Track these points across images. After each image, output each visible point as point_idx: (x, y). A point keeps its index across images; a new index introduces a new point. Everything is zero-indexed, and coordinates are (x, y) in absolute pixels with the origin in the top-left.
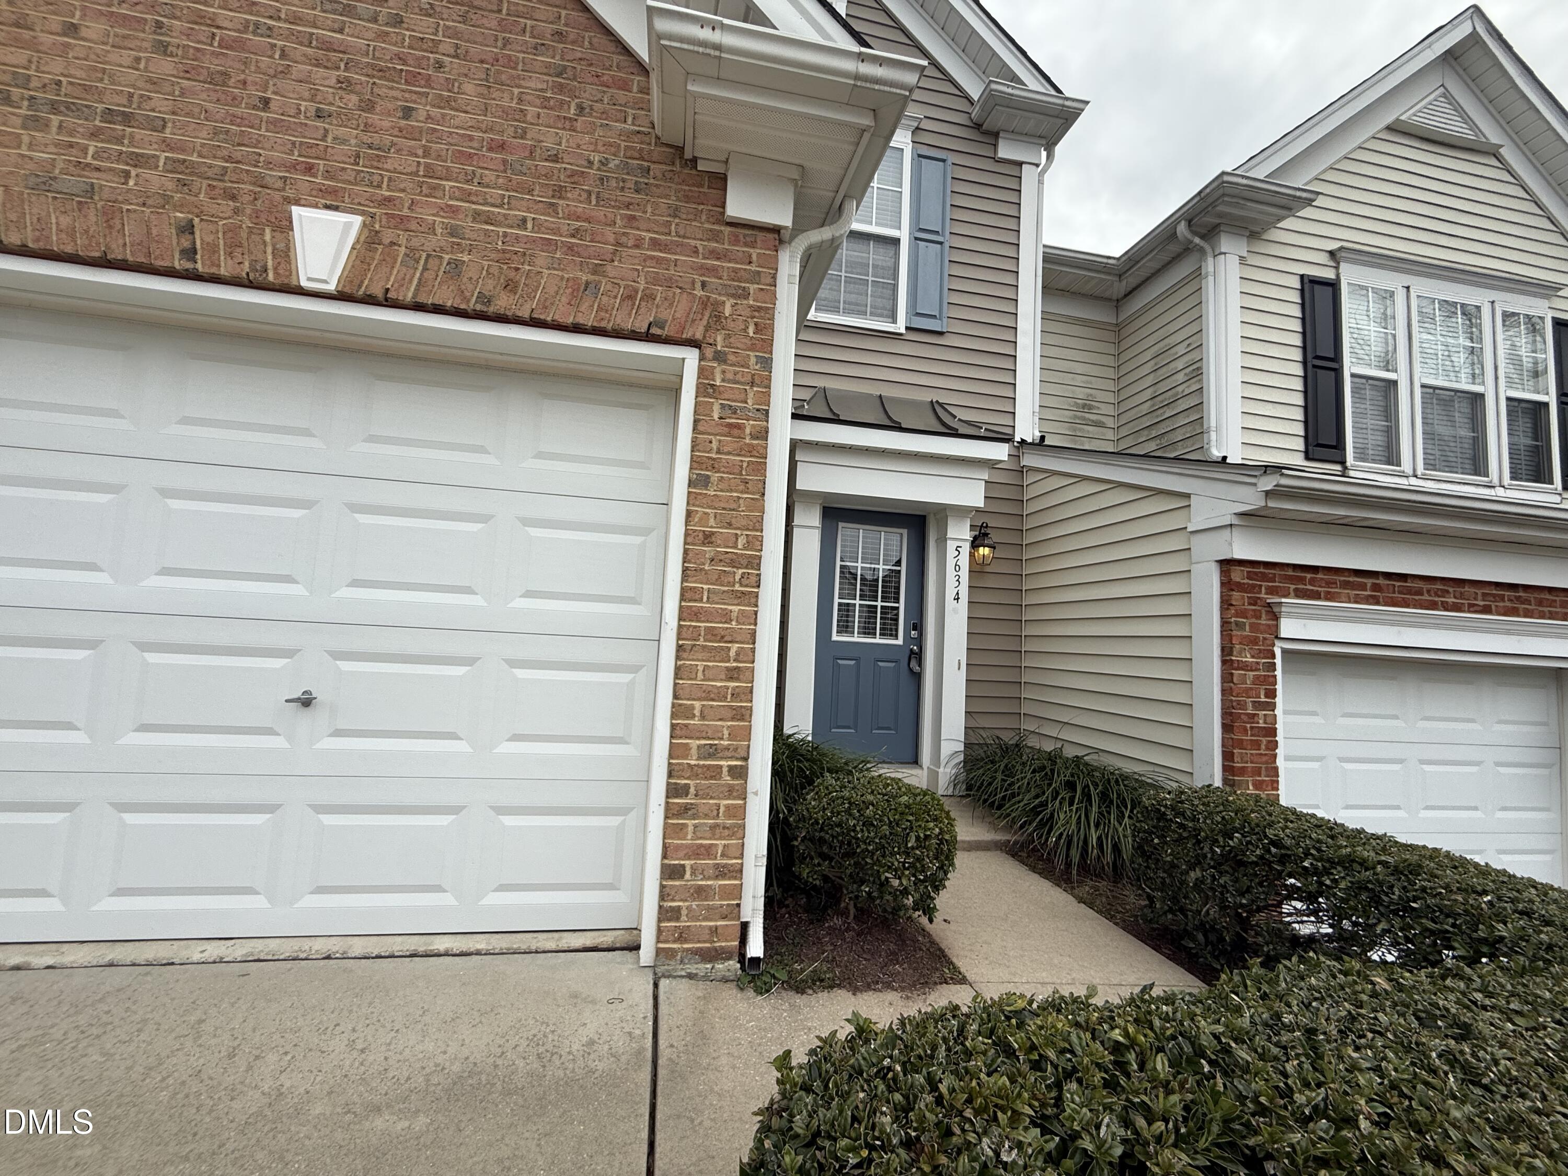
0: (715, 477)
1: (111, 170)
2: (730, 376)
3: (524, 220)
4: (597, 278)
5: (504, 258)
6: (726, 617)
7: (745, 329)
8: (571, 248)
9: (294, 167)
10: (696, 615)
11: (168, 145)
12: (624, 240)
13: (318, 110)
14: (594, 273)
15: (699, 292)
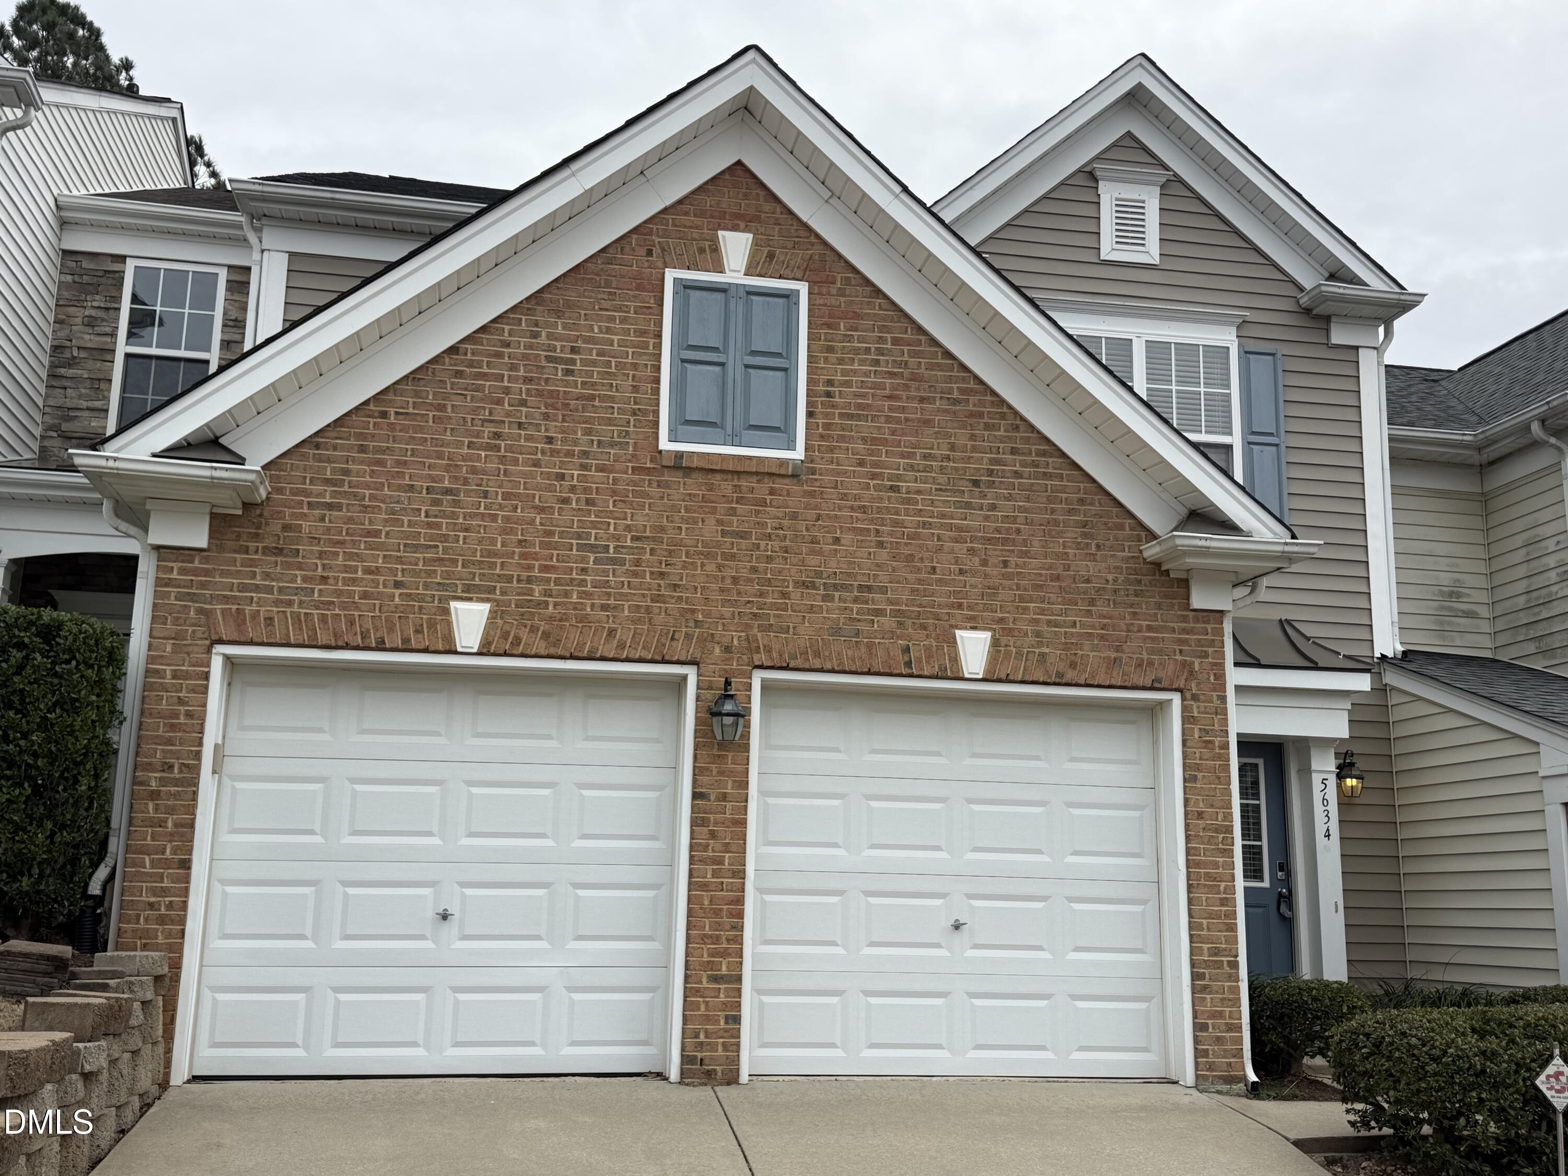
0: (1200, 775)
1: (866, 620)
2: (1202, 709)
3: (1075, 622)
4: (1119, 655)
5: (1066, 647)
6: (1216, 865)
7: (1209, 679)
8: (1102, 637)
9: (952, 606)
10: (1198, 864)
11: (890, 602)
12: (1132, 628)
13: (960, 569)
14: (1117, 651)
15: (1179, 657)
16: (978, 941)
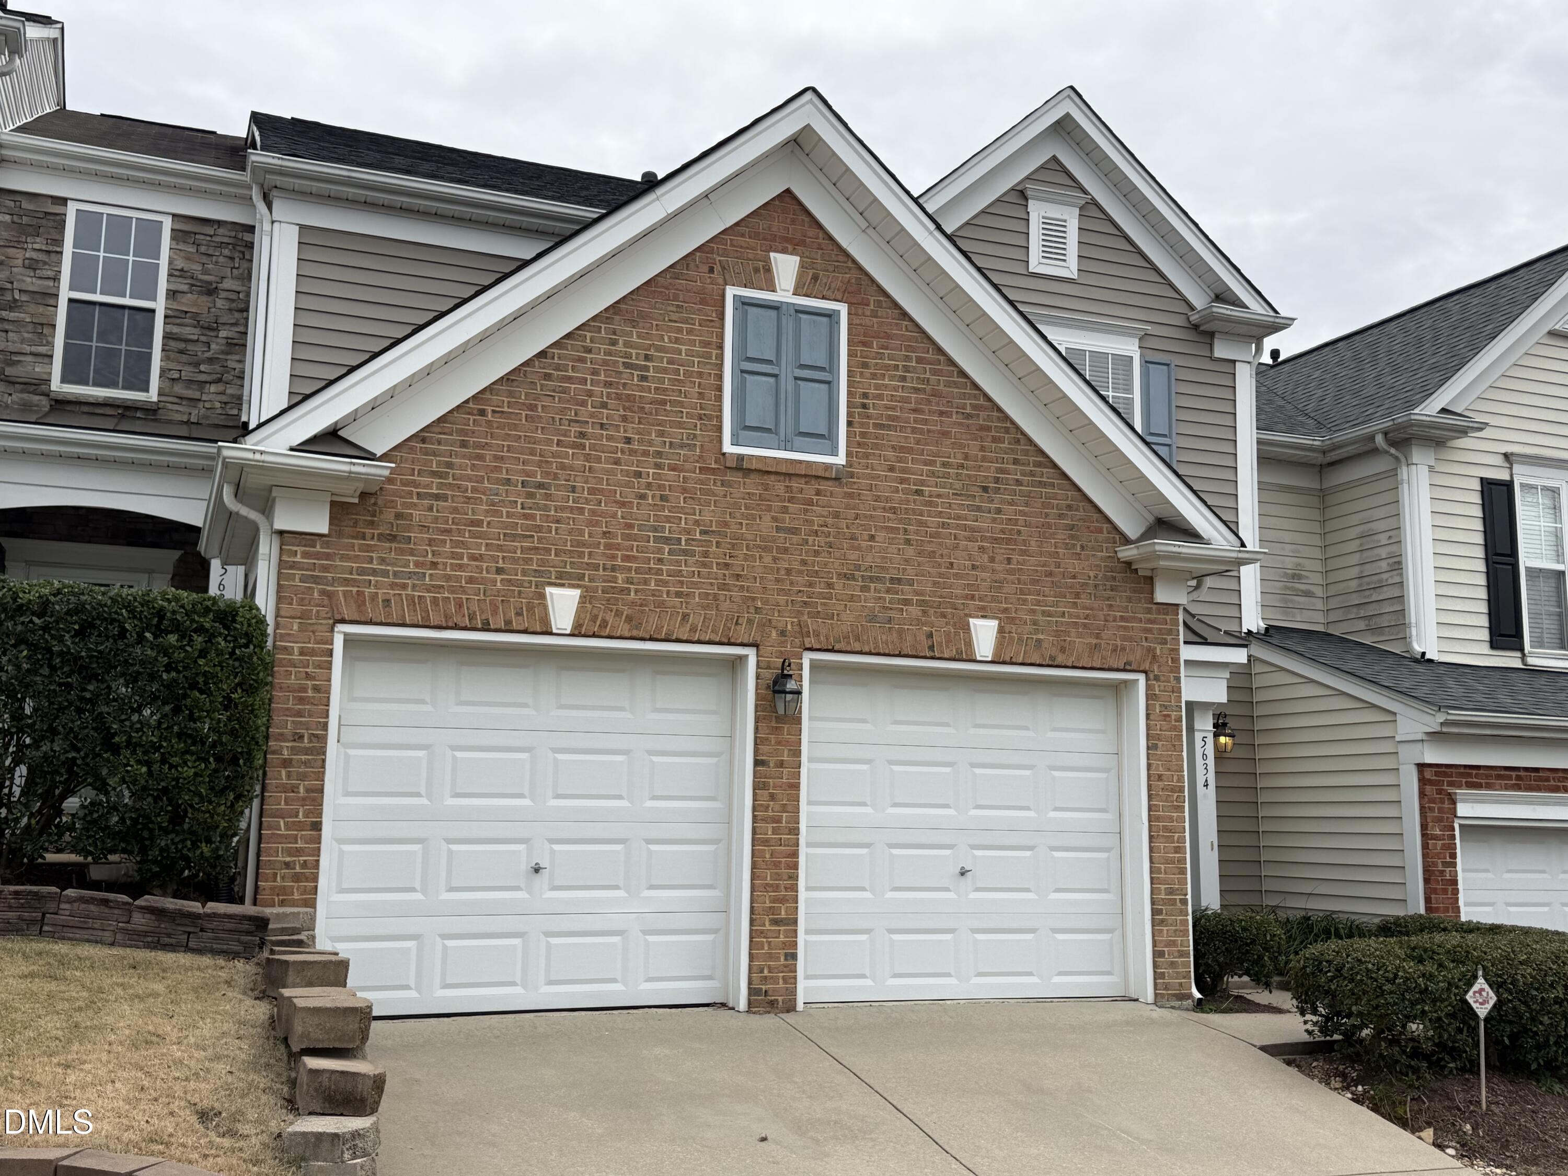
0: (1160, 744)
1: (896, 608)
2: (1162, 688)
3: (1064, 613)
4: (1098, 641)
5: (1058, 633)
6: (1171, 819)
7: (1167, 662)
8: (1085, 626)
9: (966, 597)
10: (1158, 819)
11: (917, 593)
12: (1108, 618)
13: (973, 565)
14: (1097, 638)
15: (1145, 644)
16: (979, 885)
